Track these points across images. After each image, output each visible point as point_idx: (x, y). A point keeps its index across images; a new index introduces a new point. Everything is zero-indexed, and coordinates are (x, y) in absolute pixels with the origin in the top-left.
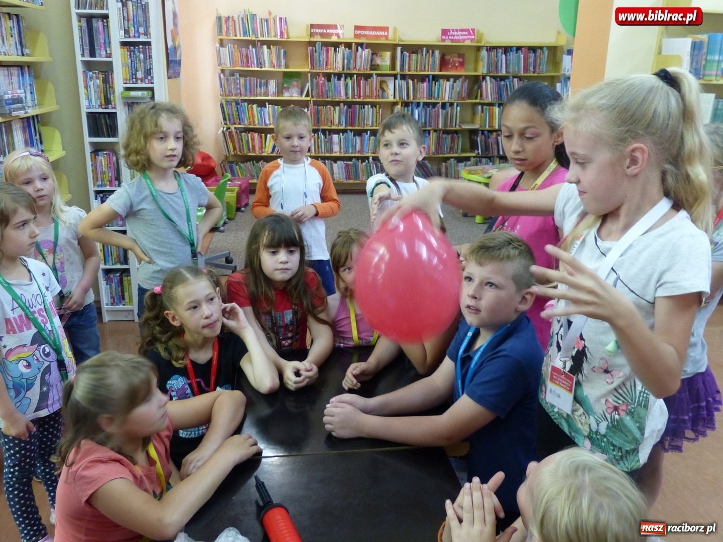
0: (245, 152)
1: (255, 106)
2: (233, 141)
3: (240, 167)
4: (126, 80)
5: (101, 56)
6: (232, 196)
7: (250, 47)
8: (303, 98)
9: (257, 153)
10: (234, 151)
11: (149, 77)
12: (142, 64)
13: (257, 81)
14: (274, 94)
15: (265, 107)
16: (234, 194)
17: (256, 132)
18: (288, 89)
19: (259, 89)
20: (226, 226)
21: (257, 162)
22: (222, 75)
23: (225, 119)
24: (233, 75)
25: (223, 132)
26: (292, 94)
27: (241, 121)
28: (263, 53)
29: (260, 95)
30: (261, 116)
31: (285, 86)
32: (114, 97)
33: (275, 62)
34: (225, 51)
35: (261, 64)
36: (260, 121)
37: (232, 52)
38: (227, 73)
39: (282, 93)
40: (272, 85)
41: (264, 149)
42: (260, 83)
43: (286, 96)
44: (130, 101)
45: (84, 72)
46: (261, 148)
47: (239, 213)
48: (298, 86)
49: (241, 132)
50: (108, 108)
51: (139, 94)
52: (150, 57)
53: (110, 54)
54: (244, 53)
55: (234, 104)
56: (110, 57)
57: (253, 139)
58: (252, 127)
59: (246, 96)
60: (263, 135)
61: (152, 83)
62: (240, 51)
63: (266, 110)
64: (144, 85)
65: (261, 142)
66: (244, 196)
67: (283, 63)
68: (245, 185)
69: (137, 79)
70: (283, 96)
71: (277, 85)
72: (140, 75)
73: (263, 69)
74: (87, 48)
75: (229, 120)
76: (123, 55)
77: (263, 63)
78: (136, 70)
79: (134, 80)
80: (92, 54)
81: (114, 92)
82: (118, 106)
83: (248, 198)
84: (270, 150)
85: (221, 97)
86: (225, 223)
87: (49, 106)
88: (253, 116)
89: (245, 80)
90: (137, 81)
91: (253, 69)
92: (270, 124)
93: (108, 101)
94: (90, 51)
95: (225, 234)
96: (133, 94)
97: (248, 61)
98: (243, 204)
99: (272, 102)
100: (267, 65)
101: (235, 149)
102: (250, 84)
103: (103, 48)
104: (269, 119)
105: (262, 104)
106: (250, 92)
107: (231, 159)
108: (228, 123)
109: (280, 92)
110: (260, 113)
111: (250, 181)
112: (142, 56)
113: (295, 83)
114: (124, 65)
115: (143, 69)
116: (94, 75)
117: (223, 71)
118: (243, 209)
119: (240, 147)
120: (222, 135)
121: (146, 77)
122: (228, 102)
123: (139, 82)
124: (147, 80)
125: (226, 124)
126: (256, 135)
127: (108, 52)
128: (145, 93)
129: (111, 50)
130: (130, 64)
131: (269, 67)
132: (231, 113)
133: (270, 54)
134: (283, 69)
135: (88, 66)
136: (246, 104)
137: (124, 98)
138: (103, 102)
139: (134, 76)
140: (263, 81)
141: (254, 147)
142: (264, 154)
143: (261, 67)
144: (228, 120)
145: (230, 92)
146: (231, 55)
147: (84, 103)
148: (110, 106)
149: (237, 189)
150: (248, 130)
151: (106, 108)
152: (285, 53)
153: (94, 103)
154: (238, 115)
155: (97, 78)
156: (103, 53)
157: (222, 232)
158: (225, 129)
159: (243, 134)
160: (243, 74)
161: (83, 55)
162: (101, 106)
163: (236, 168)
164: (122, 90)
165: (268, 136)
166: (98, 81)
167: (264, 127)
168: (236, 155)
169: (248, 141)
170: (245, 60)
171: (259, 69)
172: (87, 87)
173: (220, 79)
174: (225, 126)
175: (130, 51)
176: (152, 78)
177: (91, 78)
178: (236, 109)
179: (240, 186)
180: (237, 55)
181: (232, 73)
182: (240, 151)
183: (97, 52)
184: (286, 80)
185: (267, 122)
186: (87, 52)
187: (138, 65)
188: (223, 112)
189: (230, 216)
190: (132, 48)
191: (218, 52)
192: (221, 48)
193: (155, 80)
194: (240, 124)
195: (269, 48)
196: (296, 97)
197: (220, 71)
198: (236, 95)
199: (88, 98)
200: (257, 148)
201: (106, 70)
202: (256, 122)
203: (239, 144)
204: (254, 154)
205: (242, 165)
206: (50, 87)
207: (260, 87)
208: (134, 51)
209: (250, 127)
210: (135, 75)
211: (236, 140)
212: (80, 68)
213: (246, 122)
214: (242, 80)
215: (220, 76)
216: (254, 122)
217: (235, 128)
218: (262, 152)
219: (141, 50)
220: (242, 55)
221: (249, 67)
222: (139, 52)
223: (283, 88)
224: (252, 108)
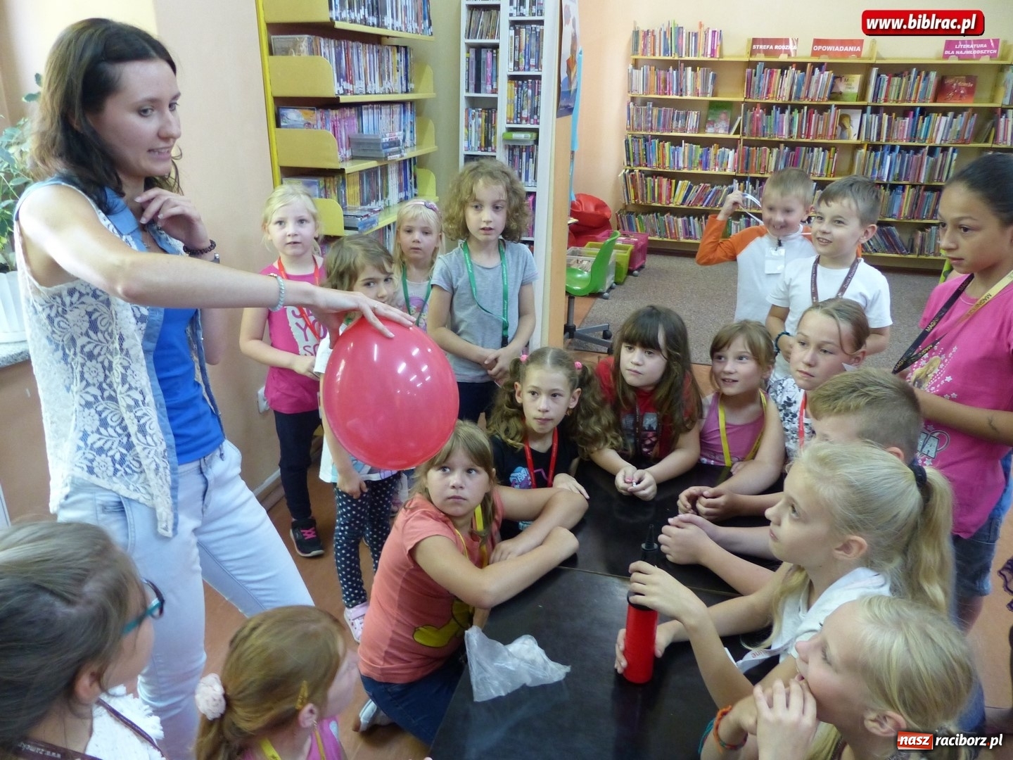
0: (649, 202)
1: (667, 144)
2: (635, 187)
3: (640, 219)
4: (510, 119)
5: (486, 91)
6: (623, 256)
7: (671, 68)
8: (731, 136)
9: (664, 203)
10: (635, 199)
11: (535, 117)
12: (529, 101)
13: (674, 113)
14: (694, 130)
15: (681, 146)
16: (627, 254)
17: (665, 177)
18: (713, 123)
19: (675, 122)
20: (612, 291)
21: (663, 214)
22: (631, 104)
23: (628, 159)
24: (645, 105)
25: (625, 175)
26: (719, 130)
27: (648, 162)
28: (686, 77)
29: (676, 131)
30: (674, 157)
31: (709, 119)
32: (495, 138)
33: (700, 88)
34: (638, 74)
35: (681, 90)
36: (672, 164)
37: (647, 75)
38: (639, 102)
39: (705, 128)
40: (693, 118)
41: (672, 200)
42: (678, 114)
43: (709, 133)
44: (511, 144)
45: (467, 110)
46: (669, 197)
47: (631, 277)
48: (726, 120)
49: (646, 176)
50: (487, 151)
51: (522, 136)
52: (539, 93)
53: (496, 89)
54: (662, 77)
55: (642, 140)
56: (496, 93)
57: (660, 186)
58: (661, 170)
59: (658, 131)
60: (674, 181)
61: (538, 124)
62: (657, 74)
63: (682, 149)
64: (529, 126)
65: (670, 190)
66: (639, 256)
67: (710, 90)
68: (642, 243)
69: (521, 118)
70: (705, 132)
71: (700, 118)
72: (525, 114)
73: (684, 97)
74: (472, 82)
75: (634, 161)
76: (509, 91)
77: (684, 90)
78: (522, 108)
79: (519, 119)
80: (478, 90)
81: (495, 133)
82: (498, 150)
83: (644, 258)
84: (680, 200)
85: (627, 132)
86: (611, 288)
87: (428, 148)
88: (664, 156)
89: (660, 112)
90: (521, 120)
91: (671, 97)
92: (684, 168)
93: (488, 143)
94: (476, 85)
95: (609, 301)
96: (515, 135)
97: (665, 88)
98: (637, 266)
99: (690, 140)
100: (689, 93)
101: (636, 197)
102: (665, 116)
103: (489, 83)
104: (684, 161)
105: (676, 142)
106: (664, 126)
107: (631, 209)
108: (632, 165)
109: (702, 127)
110: (673, 153)
111: (650, 238)
112: (530, 91)
113: (723, 116)
114: (510, 102)
115: (529, 107)
116: (477, 113)
117: (633, 99)
118: (636, 272)
119: (643, 195)
120: (623, 178)
121: (531, 117)
122: (635, 137)
123: (524, 122)
124: (532, 120)
125: (630, 165)
126: (665, 181)
127: (494, 87)
128: (529, 135)
129: (497, 85)
130: (516, 102)
131: (691, 95)
132: (636, 152)
133: (695, 78)
134: (709, 98)
135: (472, 102)
136: (657, 141)
137: (505, 140)
138: (483, 144)
139: (518, 115)
140: (682, 112)
141: (660, 195)
142: (671, 205)
143: (681, 95)
144: (632, 160)
145: (638, 125)
146: (646, 78)
147: (463, 144)
148: (490, 148)
149: (631, 247)
150: (655, 174)
151: (485, 151)
152: (715, 77)
153: (473, 144)
154: (646, 155)
155: (480, 116)
156: (489, 88)
157: (606, 298)
158: (628, 171)
159: (649, 179)
160: (658, 103)
161: (468, 90)
162: (480, 148)
163: (636, 220)
164: (504, 130)
165: (680, 182)
166: (480, 120)
167: (676, 171)
168: (636, 205)
169: (654, 188)
170: (662, 86)
171: (678, 97)
172: (468, 126)
173: (629, 109)
174: (629, 168)
175: (518, 86)
176: (539, 118)
177: (473, 116)
178: (643, 147)
179: (636, 243)
180: (653, 80)
181: (645, 102)
182: (643, 200)
183: (483, 87)
184: (712, 111)
185: (681, 165)
186: (472, 87)
187: (525, 102)
188: (628, 151)
189: (619, 280)
190: (520, 82)
191: (630, 76)
192: (634, 71)
193: (542, 120)
194: (646, 166)
195: (694, 70)
196: (722, 134)
197: (630, 99)
198: (646, 130)
199: (468, 138)
200: (664, 198)
201: (490, 107)
202: (667, 165)
203: (643, 191)
204: (659, 205)
205: (643, 217)
206: (431, 125)
207: (678, 120)
208: (522, 87)
209: (659, 170)
210: (521, 113)
211: (639, 186)
212: (463, 105)
213: (654, 164)
214: (655, 111)
215: (629, 106)
216: (664, 164)
217: (640, 171)
218: (670, 203)
219: (530, 84)
220: (658, 79)
221: (666, 94)
222: (528, 87)
223: (707, 121)
224: (664, 147)
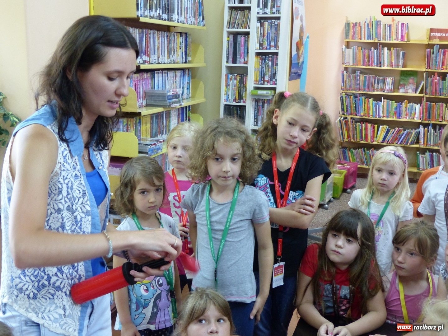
0: (358, 140)
1: (371, 100)
2: (348, 130)
3: (352, 153)
4: (256, 81)
5: (240, 63)
6: (339, 179)
7: (373, 48)
8: (417, 94)
9: (369, 141)
10: (348, 138)
11: (274, 80)
12: (270, 69)
13: (375, 78)
14: (390, 90)
15: (381, 101)
16: (342, 177)
17: (369, 123)
18: (403, 86)
19: (376, 85)
20: (331, 204)
21: (368, 149)
22: (345, 72)
23: (343, 110)
24: (355, 73)
25: (340, 121)
26: (409, 91)
27: (357, 112)
28: (383, 54)
29: (377, 91)
30: (376, 109)
31: (401, 83)
32: (246, 94)
33: (393, 62)
34: (350, 52)
35: (380, 63)
36: (375, 114)
37: (356, 52)
38: (350, 70)
39: (398, 89)
40: (389, 82)
41: (375, 138)
42: (378, 79)
43: (401, 92)
44: (257, 98)
45: (227, 74)
46: (373, 137)
47: (345, 194)
48: (413, 83)
49: (356, 122)
50: (240, 102)
51: (264, 92)
52: (277, 64)
53: (247, 61)
54: (367, 54)
55: (352, 97)
56: (246, 64)
57: (366, 129)
58: (367, 118)
59: (364, 91)
60: (376, 126)
61: (276, 84)
62: (363, 52)
63: (381, 104)
64: (269, 86)
65: (374, 132)
66: (351, 179)
67: (401, 63)
68: (353, 169)
69: (264, 81)
70: (398, 92)
71: (394, 82)
72: (267, 78)
73: (382, 68)
74: (231, 56)
75: (347, 111)
76: (256, 63)
77: (382, 63)
78: (265, 74)
79: (262, 82)
80: (234, 61)
81: (246, 91)
82: (247, 101)
83: (355, 181)
84: (381, 139)
85: (342, 91)
86: (330, 201)
87: (199, 99)
88: (368, 108)
89: (365, 77)
90: (264, 82)
91: (373, 67)
92: (384, 116)
93: (240, 97)
94: (233, 59)
95: (328, 211)
96: (260, 92)
97: (369, 61)
98: (350, 186)
99: (387, 97)
100: (386, 65)
101: (349, 137)
102: (369, 80)
103: (242, 57)
104: (383, 112)
105: (378, 98)
106: (368, 88)
107: (345, 145)
108: (346, 114)
109: (396, 89)
110: (375, 106)
111: (359, 166)
112: (270, 63)
113: (411, 81)
114: (256, 70)
115: (270, 74)
116: (234, 77)
117: (346, 69)
118: (349, 190)
119: (353, 135)
120: (339, 123)
121: (271, 80)
122: (348, 95)
123: (266, 83)
124: (272, 82)
125: (344, 114)
126: (369, 125)
127: (246, 60)
128: (269, 92)
129: (248, 59)
130: (260, 70)
131: (387, 66)
132: (349, 105)
133: (390, 55)
134: (400, 68)
135: (231, 70)
136: (363, 98)
137: (253, 95)
138: (237, 98)
139: (262, 78)
140: (381, 78)
141: (366, 135)
142: (375, 143)
143: (380, 66)
144: (345, 110)
145: (350, 86)
146: (355, 55)
147: (223, 97)
148: (242, 101)
149: (345, 172)
150: (362, 121)
151: (238, 102)
152: (404, 54)
153: (230, 98)
154: (355, 107)
155: (235, 79)
156: (242, 60)
157: (326, 209)
158: (342, 118)
159: (358, 124)
160: (363, 71)
161: (227, 62)
162: (235, 100)
163: (349, 153)
164: (252, 89)
165: (381, 127)
166: (235, 81)
167: (377, 118)
168: (349, 142)
169: (361, 130)
170: (366, 60)
171: (378, 68)
172: (227, 85)
173: (343, 75)
174: (343, 116)
175: (262, 59)
176: (276, 80)
177: (231, 79)
178: (354, 102)
179: (348, 170)
180: (360, 56)
181: (354, 71)
182: (354, 139)
183: (238, 60)
184: (402, 77)
185: (381, 114)
186: (231, 60)
187: (267, 70)
188: (342, 104)
189: (336, 196)
190: (264, 57)
191: (344, 53)
192: (347, 50)
193: (278, 82)
194: (356, 115)
195: (389, 49)
196: (410, 93)
197: (343, 69)
198: (355, 90)
199: (227, 94)
200: (369, 137)
201: (242, 73)
202: (371, 114)
203: (354, 132)
204: (366, 142)
205: (354, 151)
206: (202, 85)
207: (378, 83)
208: (265, 60)
209: (365, 118)
210: (264, 77)
211: (351, 129)
212: (224, 71)
213: (362, 114)
214: (362, 77)
215: (343, 73)
216: (369, 114)
217: (351, 118)
218: (374, 141)
219: (270, 58)
220: (364, 55)
221: (369, 65)
222: (269, 60)
223: (400, 85)
224: (368, 102)
